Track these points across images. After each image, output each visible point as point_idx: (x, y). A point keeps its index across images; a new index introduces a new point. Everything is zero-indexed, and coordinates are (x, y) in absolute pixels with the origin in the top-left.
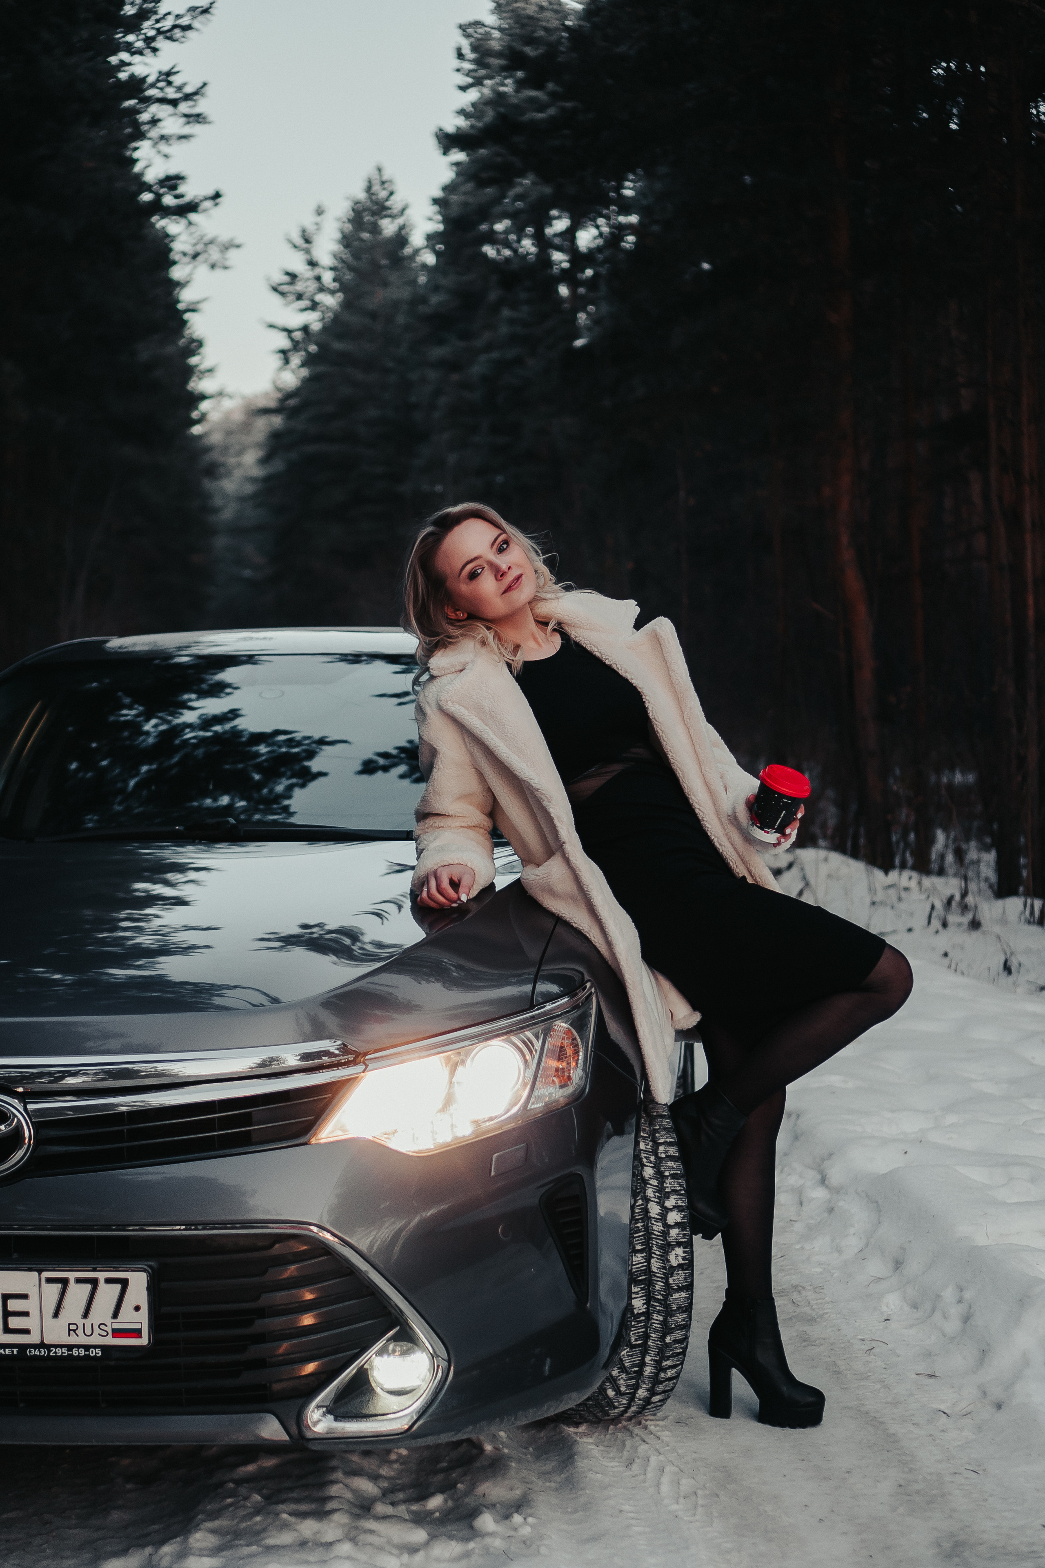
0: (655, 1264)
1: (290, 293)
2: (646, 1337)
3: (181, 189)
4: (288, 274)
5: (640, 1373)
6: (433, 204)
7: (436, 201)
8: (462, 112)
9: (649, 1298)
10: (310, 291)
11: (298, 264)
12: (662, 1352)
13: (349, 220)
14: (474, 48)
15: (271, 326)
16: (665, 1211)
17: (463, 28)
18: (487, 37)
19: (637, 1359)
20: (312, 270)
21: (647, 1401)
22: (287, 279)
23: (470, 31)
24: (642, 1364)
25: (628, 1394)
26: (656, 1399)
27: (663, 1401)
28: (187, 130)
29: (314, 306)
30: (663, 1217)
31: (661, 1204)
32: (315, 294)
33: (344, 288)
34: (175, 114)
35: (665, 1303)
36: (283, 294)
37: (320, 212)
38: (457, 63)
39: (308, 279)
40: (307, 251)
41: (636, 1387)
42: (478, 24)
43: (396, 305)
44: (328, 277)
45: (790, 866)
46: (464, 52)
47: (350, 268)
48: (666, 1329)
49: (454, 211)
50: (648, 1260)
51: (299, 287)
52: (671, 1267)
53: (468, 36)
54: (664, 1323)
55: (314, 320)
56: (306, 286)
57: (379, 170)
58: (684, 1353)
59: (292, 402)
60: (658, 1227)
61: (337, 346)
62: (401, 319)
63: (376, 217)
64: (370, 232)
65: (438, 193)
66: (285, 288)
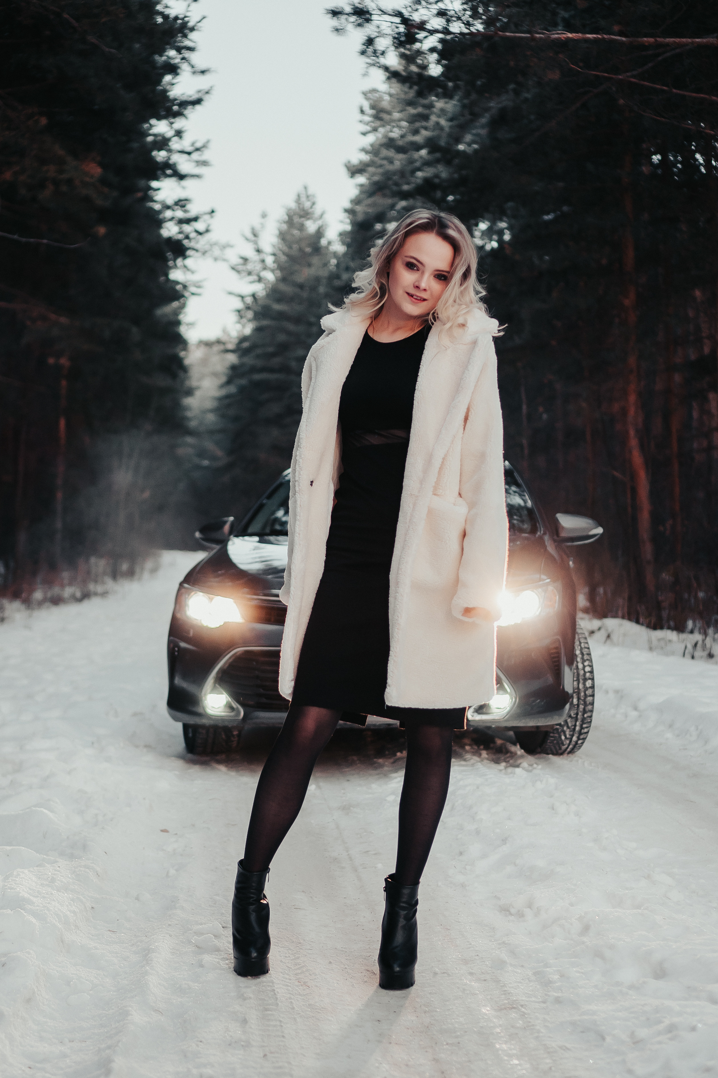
0: (581, 686)
1: (243, 271)
2: (577, 714)
3: (189, 207)
4: (242, 258)
5: (574, 729)
6: (344, 212)
7: (346, 211)
8: (364, 150)
9: (579, 699)
10: (257, 270)
11: (249, 252)
12: (583, 722)
13: (285, 222)
14: (372, 107)
15: (230, 293)
16: (584, 667)
17: (365, 94)
18: (380, 99)
19: (574, 724)
20: (259, 255)
21: (576, 743)
22: (241, 261)
23: (369, 95)
24: (575, 726)
25: (569, 738)
26: (580, 742)
27: (582, 743)
28: (196, 171)
29: (260, 280)
30: (584, 669)
31: (583, 663)
32: (260, 271)
33: (281, 267)
34: (189, 161)
35: (585, 701)
36: (238, 272)
37: (264, 216)
38: (360, 116)
39: (255, 262)
40: (256, 243)
41: (572, 736)
42: (374, 91)
43: (318, 280)
44: (270, 260)
45: (599, 629)
46: (364, 109)
47: (284, 253)
48: (585, 712)
49: (360, 217)
50: (578, 684)
51: (250, 267)
52: (587, 687)
53: (367, 99)
54: (584, 709)
55: (259, 289)
56: (254, 266)
57: (306, 188)
58: (591, 722)
59: (246, 345)
60: (582, 672)
61: (277, 307)
62: (322, 290)
63: (303, 219)
64: (299, 230)
65: (348, 205)
66: (240, 268)
